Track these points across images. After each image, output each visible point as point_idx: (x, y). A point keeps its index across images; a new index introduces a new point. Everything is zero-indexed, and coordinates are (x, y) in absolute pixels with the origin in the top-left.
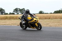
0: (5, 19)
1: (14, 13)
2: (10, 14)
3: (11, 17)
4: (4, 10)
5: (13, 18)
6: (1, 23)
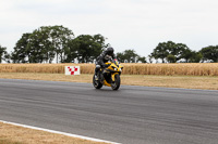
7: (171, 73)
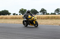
0: (47, 19)
1: (55, 13)
2: (52, 14)
3: (53, 17)
4: (46, 10)
5: (54, 18)
6: (43, 22)
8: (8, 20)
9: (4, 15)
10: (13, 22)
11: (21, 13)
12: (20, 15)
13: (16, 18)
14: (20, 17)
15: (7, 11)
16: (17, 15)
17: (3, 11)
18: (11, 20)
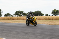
7: (19, 19)
8: (41, 21)
9: (37, 16)
10: (46, 23)
11: (54, 14)
12: (52, 15)
13: (48, 19)
14: (53, 18)
15: (40, 12)
16: (50, 16)
17: (36, 12)
18: (44, 21)
